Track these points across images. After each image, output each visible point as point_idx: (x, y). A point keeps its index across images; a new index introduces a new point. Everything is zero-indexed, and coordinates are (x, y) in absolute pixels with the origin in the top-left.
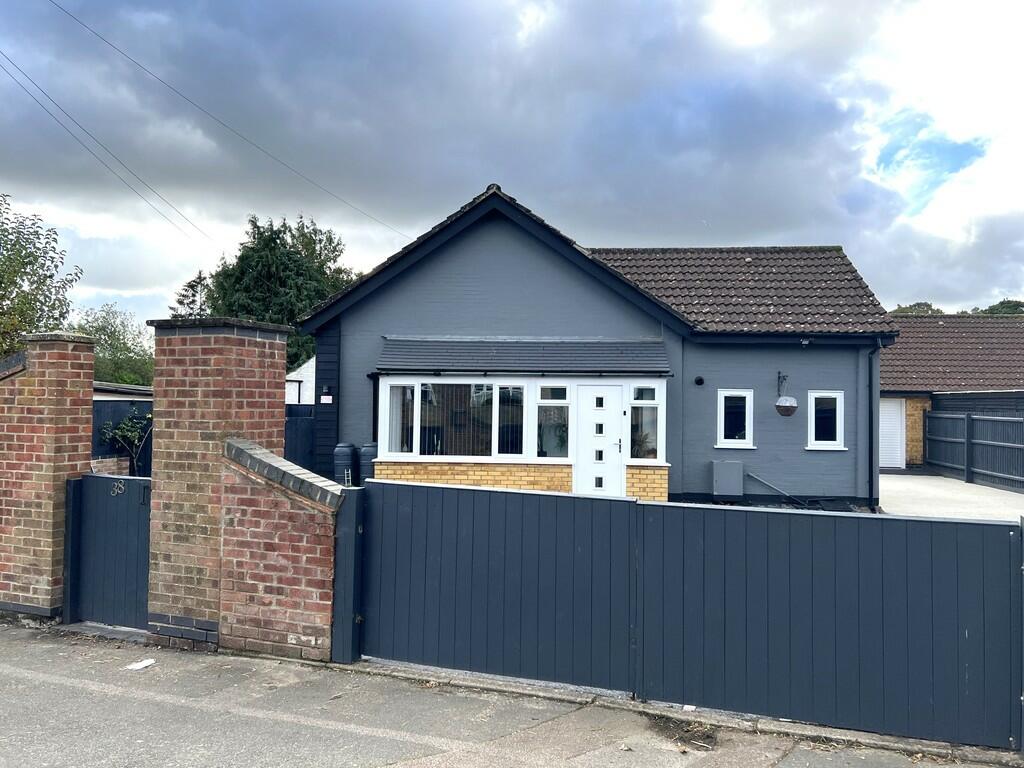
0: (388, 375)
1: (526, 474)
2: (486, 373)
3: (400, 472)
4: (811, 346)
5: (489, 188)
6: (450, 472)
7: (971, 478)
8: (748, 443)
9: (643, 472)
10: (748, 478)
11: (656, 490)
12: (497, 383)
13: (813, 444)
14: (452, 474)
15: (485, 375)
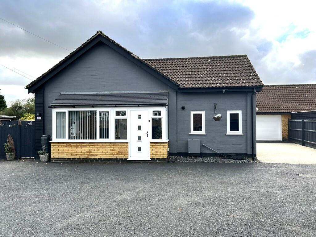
0: (55, 107)
1: (110, 146)
2: (93, 106)
3: (60, 146)
4: (227, 93)
5: (97, 33)
6: (80, 146)
7: (304, 144)
8: (203, 132)
9: (156, 145)
10: (202, 146)
11: (162, 152)
12: (98, 110)
13: (229, 132)
14: (81, 147)
15: (93, 107)
